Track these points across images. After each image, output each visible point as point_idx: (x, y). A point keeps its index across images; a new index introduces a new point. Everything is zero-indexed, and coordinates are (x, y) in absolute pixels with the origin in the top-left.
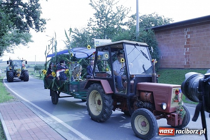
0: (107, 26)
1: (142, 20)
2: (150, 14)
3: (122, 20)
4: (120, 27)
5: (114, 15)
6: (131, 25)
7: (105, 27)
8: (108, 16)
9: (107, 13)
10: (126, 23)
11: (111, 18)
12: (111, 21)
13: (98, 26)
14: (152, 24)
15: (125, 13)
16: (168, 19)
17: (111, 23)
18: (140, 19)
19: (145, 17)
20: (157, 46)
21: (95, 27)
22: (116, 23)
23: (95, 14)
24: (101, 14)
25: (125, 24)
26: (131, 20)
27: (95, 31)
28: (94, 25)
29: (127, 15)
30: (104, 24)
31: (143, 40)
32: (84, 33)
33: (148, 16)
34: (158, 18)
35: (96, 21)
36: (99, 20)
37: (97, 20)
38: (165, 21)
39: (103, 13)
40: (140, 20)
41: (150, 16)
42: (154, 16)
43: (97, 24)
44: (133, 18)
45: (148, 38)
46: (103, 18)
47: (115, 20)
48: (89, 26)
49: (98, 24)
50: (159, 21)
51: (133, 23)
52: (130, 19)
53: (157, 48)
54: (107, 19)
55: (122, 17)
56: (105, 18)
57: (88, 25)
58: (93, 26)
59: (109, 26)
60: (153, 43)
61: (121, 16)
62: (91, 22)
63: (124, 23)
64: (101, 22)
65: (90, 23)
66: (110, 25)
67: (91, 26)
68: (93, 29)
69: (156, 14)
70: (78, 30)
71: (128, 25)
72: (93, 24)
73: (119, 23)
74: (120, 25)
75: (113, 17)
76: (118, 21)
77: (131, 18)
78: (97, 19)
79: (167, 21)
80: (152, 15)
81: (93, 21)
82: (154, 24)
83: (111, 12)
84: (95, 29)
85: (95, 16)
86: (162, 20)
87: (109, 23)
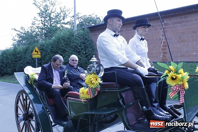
0: (51, 25)
1: (82, 20)
2: (90, 15)
3: (64, 19)
4: (62, 26)
5: (57, 14)
6: (72, 24)
7: (49, 26)
8: (52, 16)
9: (50, 12)
10: (68, 22)
11: (54, 17)
12: (53, 21)
14: (92, 23)
15: (67, 13)
19: (85, 17)
20: (92, 43)
21: (39, 25)
23: (39, 14)
24: (44, 14)
25: (67, 24)
27: (39, 30)
28: (39, 24)
29: (69, 15)
30: (48, 24)
31: (79, 37)
32: (28, 31)
33: (88, 16)
34: (97, 19)
35: (40, 20)
36: (43, 19)
39: (47, 13)
40: (81, 20)
41: (90, 17)
42: (93, 16)
43: (41, 23)
45: (84, 36)
46: (46, 18)
47: (58, 19)
48: (33, 25)
49: (42, 23)
52: (71, 18)
53: (93, 45)
54: (51, 19)
56: (48, 18)
57: (32, 24)
58: (37, 25)
60: (89, 41)
61: (63, 16)
62: (35, 20)
64: (45, 22)
65: (34, 22)
67: (35, 25)
70: (24, 29)
71: (70, 24)
72: (37, 22)
73: (62, 22)
74: (62, 24)
75: (56, 16)
76: (60, 21)
77: (73, 18)
78: (41, 18)
80: (92, 15)
81: (37, 20)
82: (94, 24)
83: (55, 12)
84: (39, 27)
85: (39, 15)
86: (100, 20)
87: (52, 22)
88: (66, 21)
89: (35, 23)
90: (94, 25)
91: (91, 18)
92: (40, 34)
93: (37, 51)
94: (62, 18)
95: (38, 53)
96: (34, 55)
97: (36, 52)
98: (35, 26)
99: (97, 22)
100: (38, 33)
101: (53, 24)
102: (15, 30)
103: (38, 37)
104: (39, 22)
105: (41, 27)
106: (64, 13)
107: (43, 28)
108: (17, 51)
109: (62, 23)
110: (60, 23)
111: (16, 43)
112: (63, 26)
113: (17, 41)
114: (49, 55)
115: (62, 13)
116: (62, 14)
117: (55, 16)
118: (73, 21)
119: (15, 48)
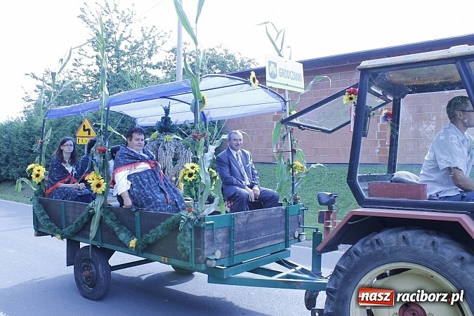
0: (118, 69)
1: (193, 60)
2: (211, 48)
3: (150, 56)
4: (144, 72)
5: (134, 44)
6: (170, 69)
7: (113, 71)
8: (122, 47)
9: (118, 39)
10: (160, 63)
11: (127, 51)
12: (125, 59)
13: (97, 68)
14: (216, 68)
15: (158, 43)
16: (247, 60)
17: (126, 62)
18: (191, 57)
21: (90, 68)
22: (138, 64)
23: (92, 41)
24: (104, 41)
25: (157, 67)
26: (171, 59)
27: (91, 79)
28: (89, 66)
29: (164, 47)
30: (112, 65)
32: (64, 81)
33: (208, 51)
34: (229, 57)
35: (93, 57)
36: (99, 54)
37: (95, 53)
38: (242, 65)
39: (110, 40)
41: (211, 52)
42: (219, 51)
43: (95, 64)
44: (174, 55)
46: (108, 51)
47: (135, 55)
48: (75, 67)
49: (98, 63)
50: (229, 63)
51: (174, 65)
52: (168, 55)
54: (119, 54)
55: (151, 50)
56: (113, 52)
57: (75, 65)
58: (85, 68)
59: (123, 69)
61: (149, 49)
62: (82, 56)
63: (154, 64)
65: (78, 59)
66: (124, 67)
67: (81, 67)
68: (86, 73)
69: (223, 48)
71: (165, 68)
72: (86, 61)
73: (145, 62)
74: (146, 68)
75: (133, 49)
76: (141, 59)
77: (171, 53)
78: (96, 51)
79: (245, 64)
80: (216, 49)
81: (85, 55)
82: (220, 69)
83: (129, 39)
84: (90, 73)
85: (91, 44)
86: (235, 61)
87: (122, 63)
88: (155, 60)
89: (82, 62)
90: (220, 71)
91: (214, 55)
92: (91, 88)
93: (89, 130)
94: (146, 52)
95: (89, 134)
96: (80, 139)
97: (85, 130)
98: (80, 70)
99: (228, 65)
100: (87, 85)
101: (123, 66)
102: (34, 77)
103: (88, 95)
104: (89, 61)
105: (93, 71)
106: (151, 41)
107: (99, 74)
108: (35, 127)
109: (146, 66)
110: (140, 65)
111: (33, 108)
112: (146, 72)
113: (34, 102)
114: (115, 138)
115: (146, 42)
116: (146, 45)
117: (129, 47)
118: (172, 62)
119: (30, 120)
